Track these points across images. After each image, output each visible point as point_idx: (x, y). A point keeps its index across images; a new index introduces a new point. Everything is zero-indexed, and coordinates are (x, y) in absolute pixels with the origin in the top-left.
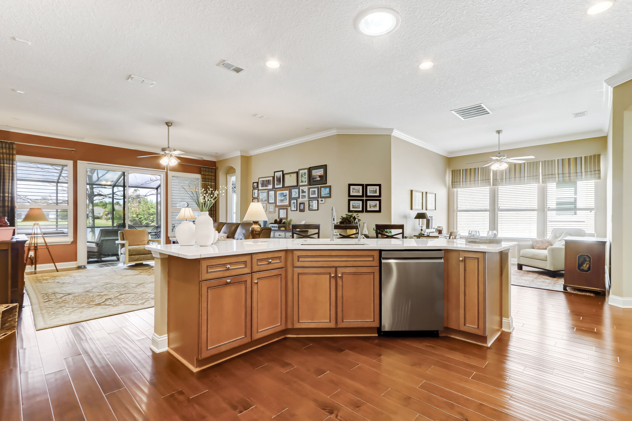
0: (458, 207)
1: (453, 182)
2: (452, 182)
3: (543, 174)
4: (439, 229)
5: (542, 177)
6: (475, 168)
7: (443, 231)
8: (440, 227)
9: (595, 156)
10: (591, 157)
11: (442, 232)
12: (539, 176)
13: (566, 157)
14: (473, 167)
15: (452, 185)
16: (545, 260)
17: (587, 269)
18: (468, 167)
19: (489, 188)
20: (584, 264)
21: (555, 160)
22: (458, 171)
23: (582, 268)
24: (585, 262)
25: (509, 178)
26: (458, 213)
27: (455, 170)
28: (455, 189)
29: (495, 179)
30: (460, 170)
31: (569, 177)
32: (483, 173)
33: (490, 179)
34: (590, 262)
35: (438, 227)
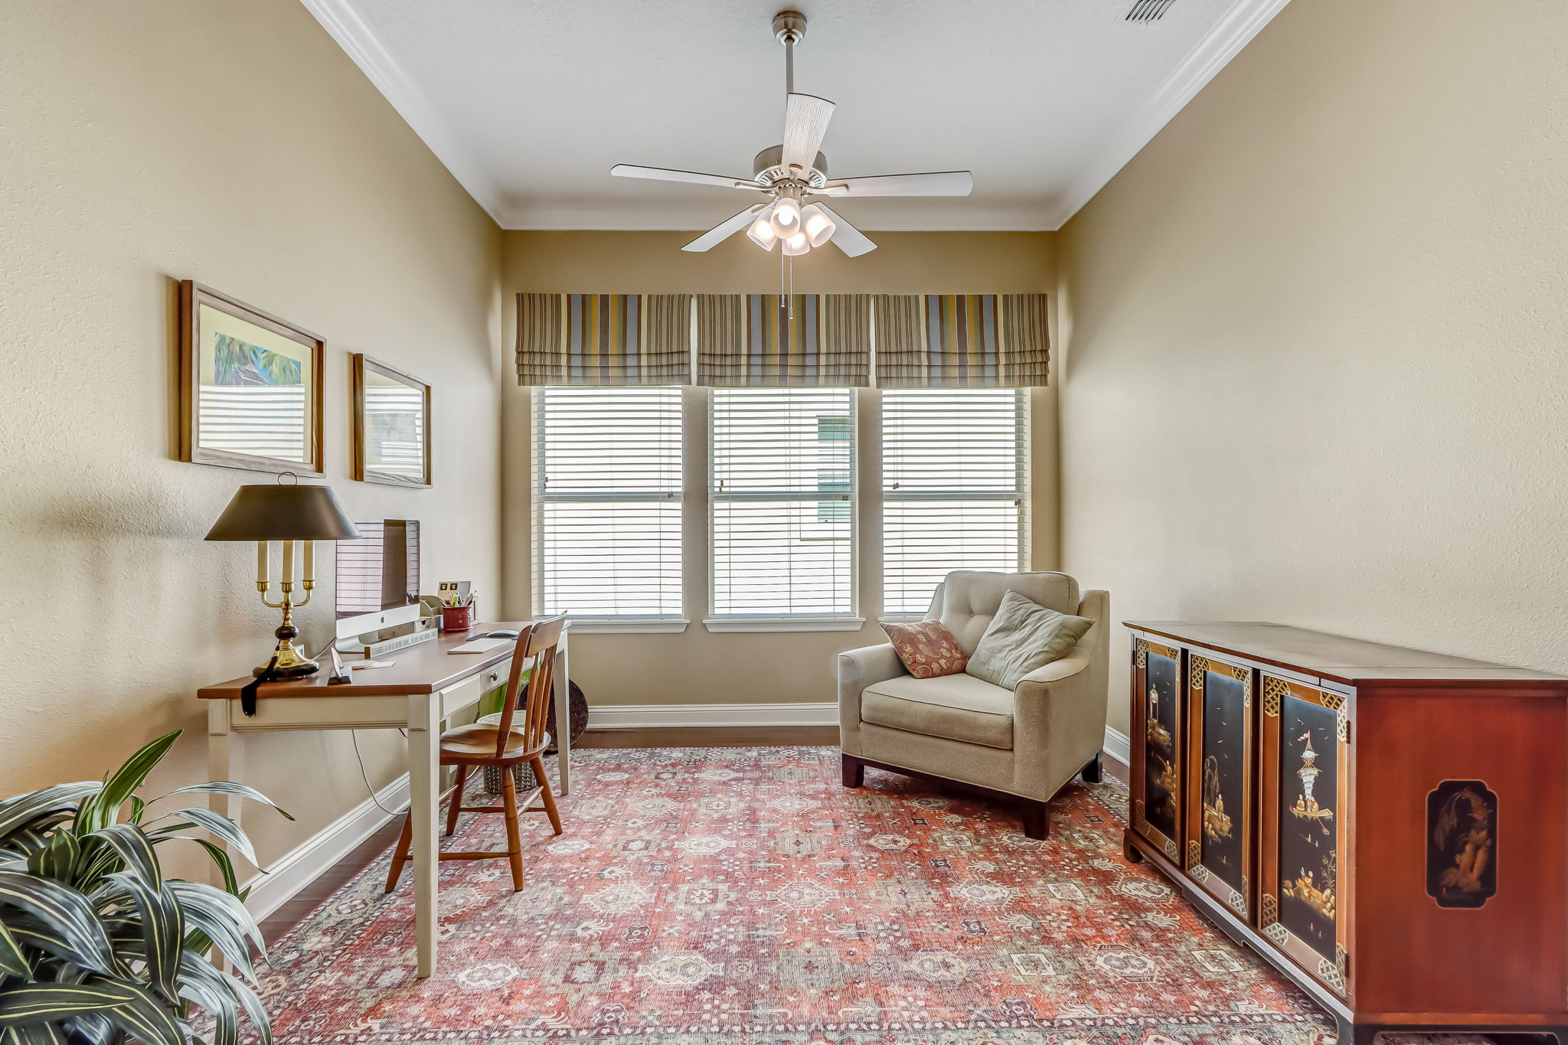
0: (547, 480)
1: (525, 349)
2: (520, 353)
3: (883, 349)
4: (447, 596)
5: (878, 359)
6: (625, 297)
7: (471, 611)
8: (454, 586)
9: (1031, 297)
10: (1021, 297)
11: (465, 618)
12: (868, 354)
13: (951, 291)
14: (613, 290)
15: (520, 365)
16: (1003, 742)
17: (1478, 886)
18: (595, 288)
19: (679, 392)
20: (1462, 851)
21: (917, 297)
22: (549, 299)
23: (1451, 877)
24: (1469, 831)
25: (763, 355)
26: (548, 506)
27: (531, 297)
28: (534, 390)
29: (707, 351)
30: (558, 297)
31: (962, 369)
32: (659, 323)
33: (689, 352)
34: (1492, 834)
35: (443, 587)
